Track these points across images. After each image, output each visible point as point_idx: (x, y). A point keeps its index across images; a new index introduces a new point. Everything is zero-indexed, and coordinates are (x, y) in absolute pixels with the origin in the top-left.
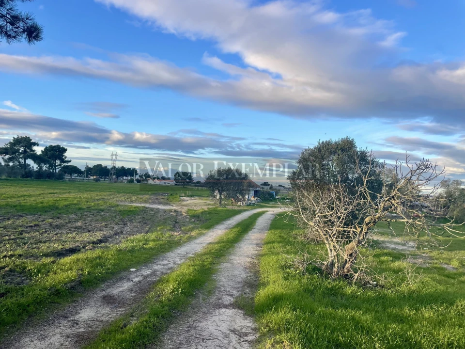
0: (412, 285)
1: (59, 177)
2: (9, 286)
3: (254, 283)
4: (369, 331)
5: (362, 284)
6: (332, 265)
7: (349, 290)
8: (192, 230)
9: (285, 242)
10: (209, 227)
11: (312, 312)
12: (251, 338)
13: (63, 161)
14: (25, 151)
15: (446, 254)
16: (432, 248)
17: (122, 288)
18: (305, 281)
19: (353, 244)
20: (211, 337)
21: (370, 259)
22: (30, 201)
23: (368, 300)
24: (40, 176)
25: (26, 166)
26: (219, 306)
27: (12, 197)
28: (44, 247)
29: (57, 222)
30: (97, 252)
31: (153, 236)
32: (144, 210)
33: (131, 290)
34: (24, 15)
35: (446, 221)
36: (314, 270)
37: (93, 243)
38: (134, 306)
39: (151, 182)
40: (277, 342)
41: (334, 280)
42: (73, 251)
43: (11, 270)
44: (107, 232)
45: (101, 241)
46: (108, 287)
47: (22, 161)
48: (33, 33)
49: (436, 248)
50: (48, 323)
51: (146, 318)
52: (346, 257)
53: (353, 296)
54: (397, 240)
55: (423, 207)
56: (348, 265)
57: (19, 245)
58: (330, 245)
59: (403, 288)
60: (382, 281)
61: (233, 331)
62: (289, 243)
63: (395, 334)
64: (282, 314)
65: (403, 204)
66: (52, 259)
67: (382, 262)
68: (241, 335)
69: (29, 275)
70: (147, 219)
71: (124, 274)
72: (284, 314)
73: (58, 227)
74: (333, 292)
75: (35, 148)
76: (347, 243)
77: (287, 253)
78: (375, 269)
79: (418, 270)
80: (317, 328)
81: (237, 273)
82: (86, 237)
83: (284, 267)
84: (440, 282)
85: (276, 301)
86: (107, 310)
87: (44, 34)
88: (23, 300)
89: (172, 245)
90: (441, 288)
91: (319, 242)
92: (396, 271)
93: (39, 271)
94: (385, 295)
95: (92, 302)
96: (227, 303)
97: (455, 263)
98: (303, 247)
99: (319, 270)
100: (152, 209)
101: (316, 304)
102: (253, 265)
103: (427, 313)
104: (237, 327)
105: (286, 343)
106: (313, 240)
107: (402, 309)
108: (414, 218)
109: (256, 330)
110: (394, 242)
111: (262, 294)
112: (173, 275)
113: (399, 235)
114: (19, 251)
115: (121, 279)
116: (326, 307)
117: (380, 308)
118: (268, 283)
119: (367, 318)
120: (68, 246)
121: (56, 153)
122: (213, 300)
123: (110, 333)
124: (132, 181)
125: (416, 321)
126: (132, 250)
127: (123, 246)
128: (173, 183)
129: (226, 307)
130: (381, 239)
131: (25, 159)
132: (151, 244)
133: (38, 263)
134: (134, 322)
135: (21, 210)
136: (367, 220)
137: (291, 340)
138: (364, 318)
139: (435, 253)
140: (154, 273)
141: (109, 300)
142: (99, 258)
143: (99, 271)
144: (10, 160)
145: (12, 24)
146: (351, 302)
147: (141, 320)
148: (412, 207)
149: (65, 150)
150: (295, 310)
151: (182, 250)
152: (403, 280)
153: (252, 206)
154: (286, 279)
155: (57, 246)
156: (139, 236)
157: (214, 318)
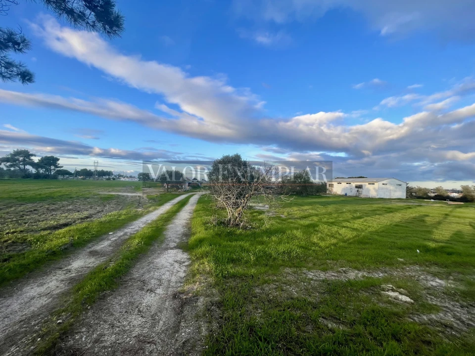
0: (267, 225)
1: (55, 177)
2: (11, 253)
3: (188, 234)
4: (248, 251)
5: (245, 228)
6: (230, 220)
7: (238, 232)
8: (150, 207)
9: (205, 210)
10: (161, 204)
11: (220, 245)
12: (187, 264)
13: (57, 167)
14: (24, 160)
15: (282, 210)
16: (276, 207)
17: (103, 245)
18: (216, 229)
19: (241, 208)
20: (163, 267)
21: (248, 215)
22: (30, 194)
23: (247, 236)
24: (37, 176)
25: (25, 170)
26: (167, 249)
27: (14, 192)
28: (42, 225)
29: (53, 207)
30: (84, 225)
31: (124, 212)
32: (118, 197)
33: (110, 246)
34: (17, 62)
35: (282, 194)
36: (221, 223)
37: (81, 219)
38: (112, 255)
39: (122, 179)
40: (201, 264)
41: (231, 227)
42: (66, 225)
43: (13, 242)
44: (92, 211)
45: (87, 218)
46: (94, 245)
47: (22, 167)
48: (26, 77)
49: (278, 207)
50: (46, 274)
51: (121, 261)
52: (237, 215)
53: (241, 234)
54: (261, 205)
55: (272, 188)
56: (238, 219)
57: (20, 224)
58: (229, 210)
59: (263, 228)
60: (254, 225)
61: (176, 262)
62: (208, 210)
63: (260, 251)
64: (203, 249)
65: (263, 187)
66: (49, 231)
67: (254, 216)
68: (181, 263)
69: (30, 244)
70: (120, 202)
71: (104, 236)
72: (205, 248)
73: (53, 210)
74: (230, 234)
75: (32, 158)
76: (238, 208)
77: (207, 216)
78: (251, 220)
79: (270, 218)
80: (222, 253)
81: (178, 229)
82: (76, 215)
83: (205, 223)
84: (279, 223)
85: (200, 242)
86: (93, 260)
87: (36, 78)
88: (23, 262)
89: (136, 217)
90: (280, 226)
91: (224, 209)
92: (260, 220)
93: (38, 240)
94: (255, 232)
95: (81, 256)
96: (172, 247)
97: (286, 214)
98: (215, 212)
99: (224, 223)
100: (123, 196)
101: (222, 241)
102: (188, 224)
103: (274, 238)
104: (178, 259)
105: (206, 263)
106: (220, 208)
107: (262, 237)
108: (268, 194)
109: (189, 259)
110: (259, 206)
111: (193, 239)
112: (138, 234)
113: (262, 202)
114: (21, 229)
115: (102, 240)
116: (227, 241)
117: (253, 239)
118: (196, 233)
119: (246, 245)
120: (62, 222)
121: (51, 161)
122: (164, 246)
123: (95, 273)
124: (109, 179)
125: (269, 243)
126: (110, 222)
127: (103, 219)
128: (137, 180)
129: (172, 249)
130: (254, 205)
131: (25, 165)
132: (123, 217)
133: (37, 235)
134: (112, 265)
135: (22, 200)
136: (247, 196)
137: (209, 262)
138: (245, 245)
139: (277, 210)
140: (125, 234)
141: (94, 254)
142: (86, 228)
143: (85, 237)
144: (11, 166)
145: (6, 68)
146: (239, 238)
147: (117, 262)
148: (267, 188)
149: (58, 160)
150: (211, 245)
151: (144, 219)
152: (263, 224)
153: (186, 192)
154: (206, 230)
155: (53, 223)
156: (114, 213)
157: (164, 256)
